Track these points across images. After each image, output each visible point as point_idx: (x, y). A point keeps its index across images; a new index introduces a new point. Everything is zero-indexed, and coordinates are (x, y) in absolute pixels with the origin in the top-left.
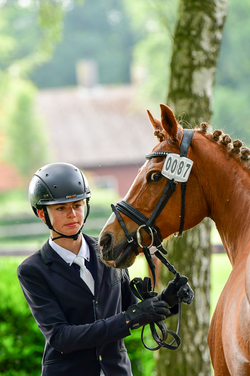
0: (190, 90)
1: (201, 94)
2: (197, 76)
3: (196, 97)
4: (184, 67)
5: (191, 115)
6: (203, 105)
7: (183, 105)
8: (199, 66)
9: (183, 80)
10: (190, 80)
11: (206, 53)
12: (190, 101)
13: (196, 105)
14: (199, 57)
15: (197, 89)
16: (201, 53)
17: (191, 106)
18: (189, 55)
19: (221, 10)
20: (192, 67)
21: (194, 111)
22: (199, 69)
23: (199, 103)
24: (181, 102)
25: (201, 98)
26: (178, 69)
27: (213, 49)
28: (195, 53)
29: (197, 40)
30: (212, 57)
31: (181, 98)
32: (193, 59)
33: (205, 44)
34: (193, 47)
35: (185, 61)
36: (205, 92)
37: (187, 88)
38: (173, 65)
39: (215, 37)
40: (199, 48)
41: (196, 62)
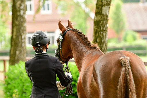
0: (101, 12)
1: (105, 14)
2: (104, 8)
3: (103, 15)
4: (100, 5)
5: (101, 20)
6: (105, 17)
7: (99, 17)
8: (105, 5)
9: (99, 9)
10: (101, 9)
11: (107, 1)
12: (101, 16)
13: (103, 17)
15: (104, 12)
16: (105, 1)
17: (102, 17)
18: (102, 1)
20: (102, 5)
21: (102, 19)
22: (105, 6)
23: (104, 17)
24: (99, 16)
25: (105, 15)
26: (98, 6)
30: (109, 2)
31: (98, 15)
32: (103, 3)
35: (100, 3)
36: (106, 13)
37: (100, 12)
38: (97, 4)
41: (103, 4)
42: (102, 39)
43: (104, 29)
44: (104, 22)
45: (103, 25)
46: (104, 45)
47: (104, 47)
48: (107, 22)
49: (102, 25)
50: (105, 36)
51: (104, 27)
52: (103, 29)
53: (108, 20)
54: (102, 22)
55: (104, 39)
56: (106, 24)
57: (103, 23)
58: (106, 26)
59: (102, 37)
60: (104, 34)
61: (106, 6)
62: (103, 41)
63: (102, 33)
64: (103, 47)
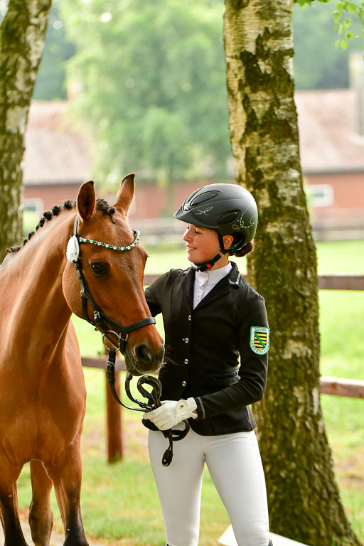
0: (4, 127)
1: (14, 131)
2: (11, 114)
3: (9, 134)
5: (4, 151)
6: (16, 141)
8: (13, 105)
10: (4, 117)
11: (20, 92)
12: (4, 137)
13: (9, 141)
14: (13, 96)
15: (10, 126)
16: (15, 92)
17: (5, 142)
18: (4, 94)
19: (36, 53)
20: (7, 106)
21: (6, 147)
22: (13, 108)
23: (12, 140)
25: (15, 135)
27: (28, 89)
28: (9, 93)
29: (12, 80)
30: (26, 97)
32: (7, 98)
33: (20, 84)
34: (8, 87)
36: (18, 129)
39: (30, 79)
40: (13, 88)
41: (10, 101)
42: (9, 206)
43: (14, 176)
44: (14, 156)
45: (10, 165)
46: (15, 224)
47: (14, 230)
48: (22, 155)
49: (6, 164)
50: (15, 198)
51: (13, 169)
52: (10, 176)
53: (24, 149)
54: (6, 155)
55: (13, 205)
56: (19, 161)
57: (10, 157)
58: (18, 169)
59: (7, 199)
60: (14, 193)
61: (18, 109)
62: (10, 213)
63: (6, 188)
64: (11, 231)
